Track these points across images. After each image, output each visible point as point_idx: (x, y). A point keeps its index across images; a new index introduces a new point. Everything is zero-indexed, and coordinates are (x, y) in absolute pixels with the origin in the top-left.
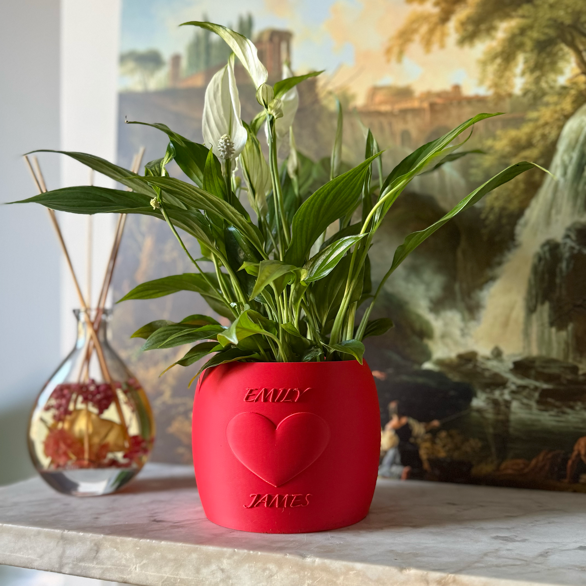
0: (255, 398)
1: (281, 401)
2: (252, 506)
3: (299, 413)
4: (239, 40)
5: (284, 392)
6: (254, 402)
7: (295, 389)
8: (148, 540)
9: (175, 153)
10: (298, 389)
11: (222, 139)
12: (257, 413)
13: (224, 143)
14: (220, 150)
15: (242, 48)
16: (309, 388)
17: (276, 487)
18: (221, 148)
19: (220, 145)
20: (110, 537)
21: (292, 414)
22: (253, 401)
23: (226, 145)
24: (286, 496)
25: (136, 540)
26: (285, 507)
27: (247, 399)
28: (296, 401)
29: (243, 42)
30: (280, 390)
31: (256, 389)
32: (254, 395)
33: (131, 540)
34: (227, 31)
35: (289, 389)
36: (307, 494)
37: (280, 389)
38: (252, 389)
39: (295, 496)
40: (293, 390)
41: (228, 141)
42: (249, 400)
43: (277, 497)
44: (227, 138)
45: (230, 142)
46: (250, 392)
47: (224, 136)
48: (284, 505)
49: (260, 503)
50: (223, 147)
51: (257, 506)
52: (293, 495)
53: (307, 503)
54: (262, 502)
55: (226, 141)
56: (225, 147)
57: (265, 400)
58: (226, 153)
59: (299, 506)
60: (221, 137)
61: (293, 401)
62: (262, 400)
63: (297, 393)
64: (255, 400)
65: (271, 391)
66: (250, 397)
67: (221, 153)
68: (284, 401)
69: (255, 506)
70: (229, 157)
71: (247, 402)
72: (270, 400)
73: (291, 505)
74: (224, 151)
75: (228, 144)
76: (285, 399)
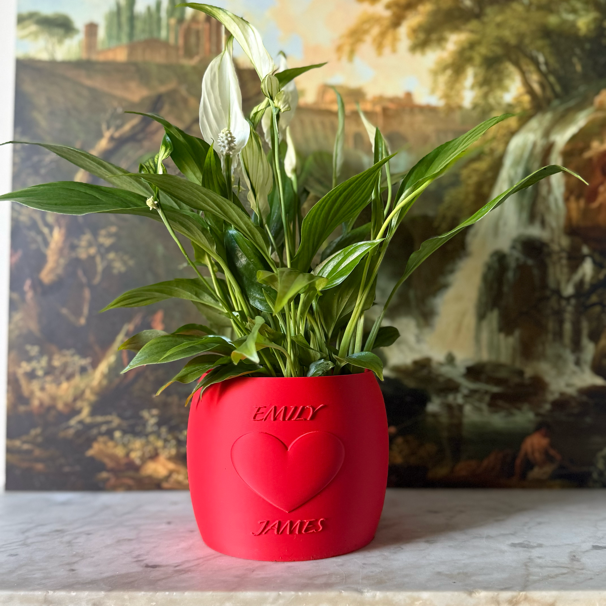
1: (293, 420)
2: (261, 533)
3: (312, 432)
4: (241, 25)
5: (296, 409)
6: (263, 421)
7: (307, 406)
8: (167, 593)
9: (172, 147)
10: (311, 406)
11: (223, 133)
12: (266, 433)
13: (225, 138)
14: (220, 146)
15: (245, 34)
16: (322, 405)
17: (287, 512)
18: (221, 143)
19: (220, 140)
20: (114, 594)
21: (305, 433)
22: (262, 419)
23: (227, 139)
25: (150, 594)
26: (297, 533)
27: (254, 418)
28: (308, 419)
29: (246, 27)
30: (292, 408)
31: (265, 407)
32: (263, 413)
33: (144, 595)
34: (228, 14)
35: (302, 407)
36: (320, 519)
37: (291, 407)
38: (261, 407)
40: (306, 408)
41: (229, 135)
42: (257, 419)
43: (288, 524)
44: (228, 132)
45: (231, 137)
46: (258, 411)
47: (225, 130)
48: (295, 532)
49: (269, 530)
50: (223, 142)
51: (265, 533)
52: (305, 521)
53: (320, 528)
54: (272, 529)
55: (227, 135)
56: (226, 142)
57: (275, 419)
58: (227, 148)
59: (311, 531)
60: (222, 131)
61: (306, 419)
62: (272, 419)
63: (310, 410)
64: (263, 418)
65: (282, 409)
66: (258, 415)
67: (222, 149)
68: (296, 420)
69: (263, 533)
70: (231, 153)
71: (255, 421)
72: (281, 419)
73: (303, 532)
74: (224, 147)
75: (230, 139)
76: (297, 418)
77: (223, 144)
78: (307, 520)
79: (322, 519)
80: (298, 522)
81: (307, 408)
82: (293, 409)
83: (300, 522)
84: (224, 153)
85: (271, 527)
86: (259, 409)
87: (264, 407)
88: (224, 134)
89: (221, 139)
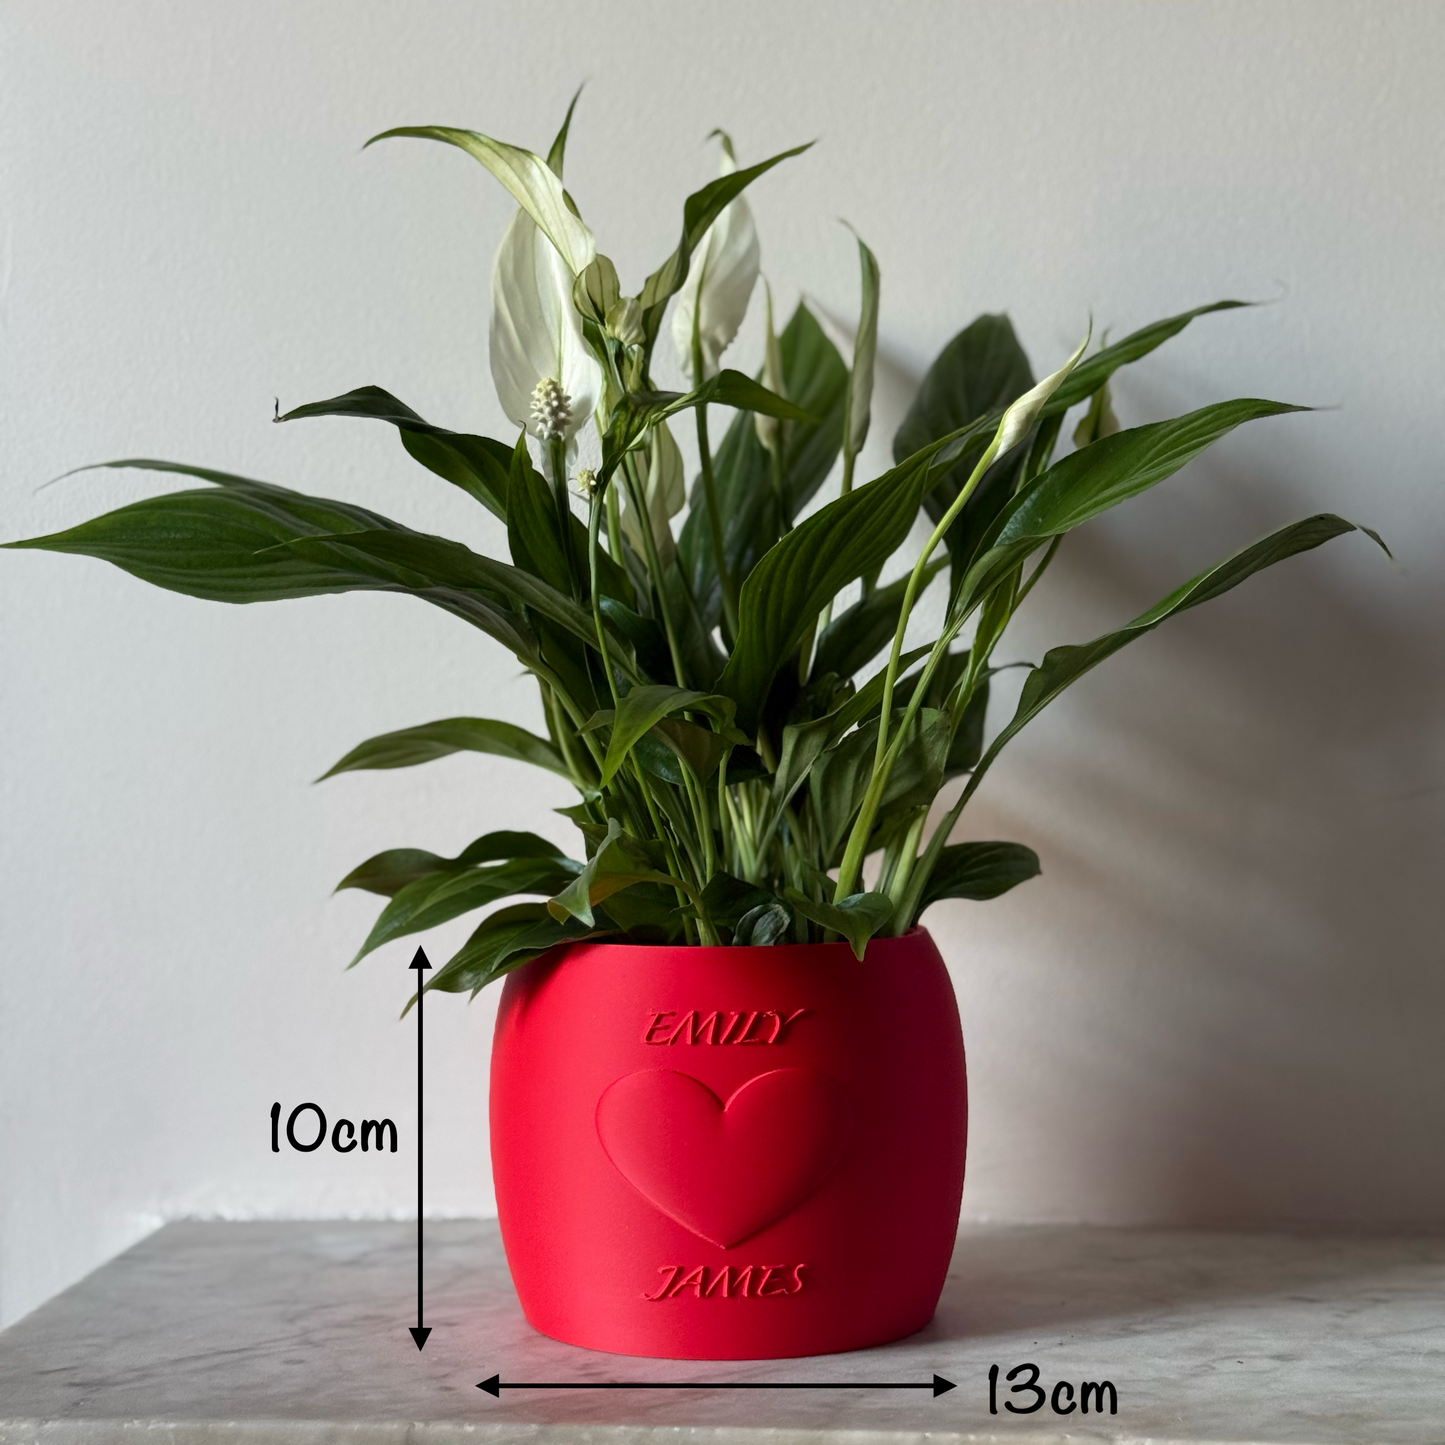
0: (669, 1035)
1: (735, 1042)
3: (779, 1070)
5: (742, 1019)
6: (669, 1045)
7: (769, 1012)
10: (776, 1012)
11: (540, 390)
12: (675, 1072)
13: (544, 401)
14: (536, 418)
16: (802, 1009)
17: (723, 1248)
19: (535, 405)
21: (762, 1074)
22: (667, 1042)
23: (548, 404)
27: (649, 1037)
28: (770, 1042)
30: (733, 1015)
32: (667, 1027)
35: (755, 1013)
37: (732, 1013)
38: (663, 1013)
40: (764, 1016)
41: (553, 395)
42: (654, 1041)
43: (725, 1273)
44: (550, 387)
45: (559, 398)
46: (658, 1021)
47: (543, 384)
49: (683, 1287)
50: (541, 411)
51: (675, 1295)
52: (764, 1268)
54: (690, 1285)
55: (548, 394)
56: (547, 410)
57: (695, 1040)
58: (550, 424)
60: (538, 386)
61: (764, 1042)
62: (689, 1042)
63: (774, 1021)
64: (670, 1039)
65: (710, 1016)
66: (656, 1033)
67: (541, 426)
68: (743, 1043)
69: (671, 1295)
70: (560, 433)
71: (651, 1045)
72: (710, 1041)
74: (544, 421)
75: (555, 403)
76: (746, 1037)
77: (541, 416)
79: (801, 1266)
80: (748, 1270)
81: (768, 1015)
82: (735, 1018)
83: (751, 1270)
84: (546, 434)
85: (688, 1281)
86: (660, 1017)
87: (670, 1012)
88: (542, 394)
89: (538, 403)
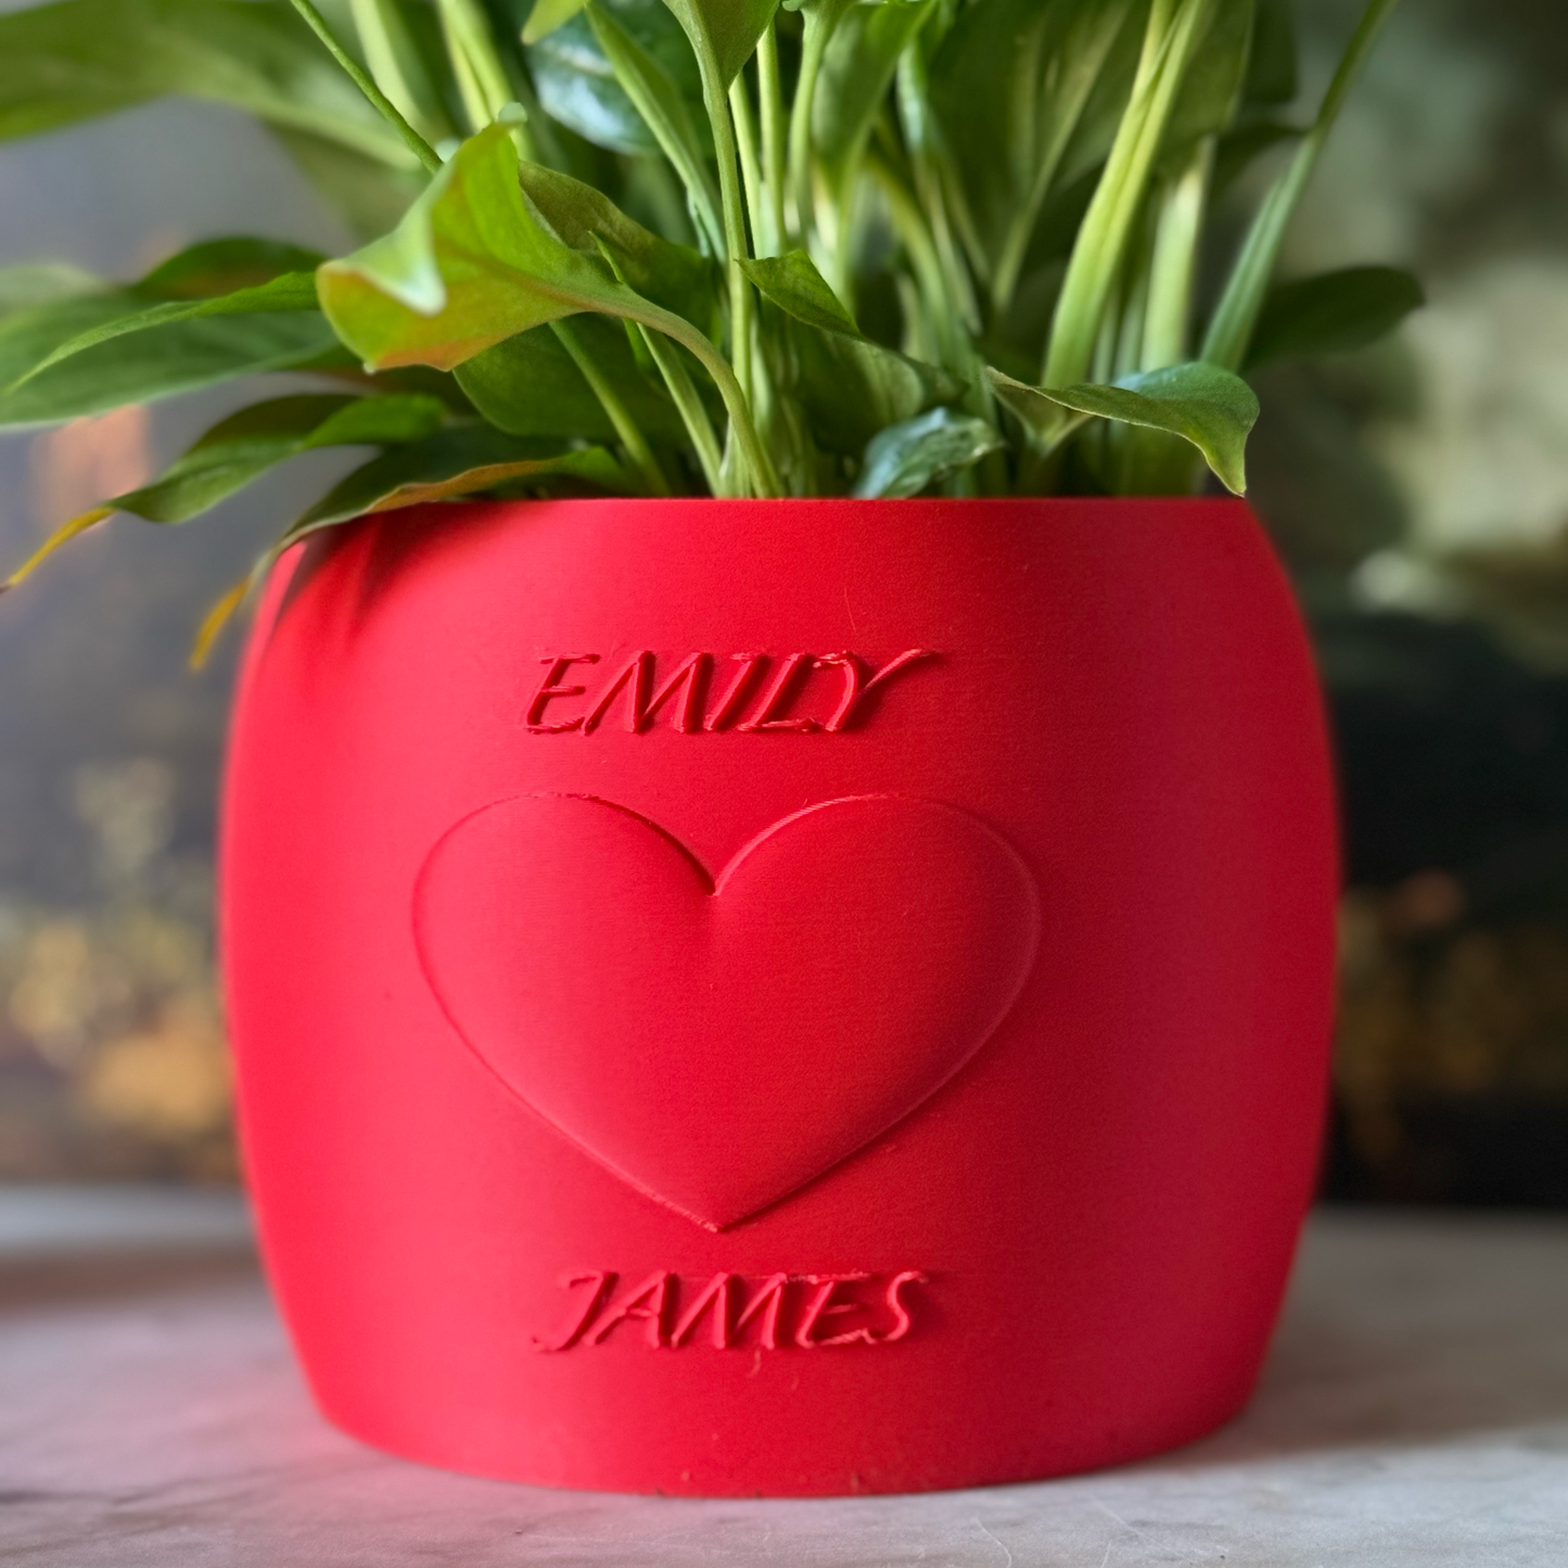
0: (583, 710)
1: (743, 727)
2: (574, 1342)
3: (851, 798)
5: (762, 669)
6: (582, 732)
7: (829, 657)
10: (849, 657)
12: (595, 798)
16: (914, 651)
17: (714, 1230)
21: (808, 805)
22: (576, 725)
24: (775, 1283)
26: (770, 1345)
27: (535, 716)
28: (831, 727)
30: (738, 664)
31: (594, 659)
32: (579, 691)
35: (794, 657)
36: (899, 1273)
37: (737, 657)
38: (570, 656)
39: (826, 1283)
40: (818, 664)
42: (547, 721)
43: (718, 1290)
46: (555, 677)
48: (759, 1335)
53: (895, 1322)
57: (645, 724)
59: (849, 1337)
61: (816, 728)
62: (629, 721)
63: (843, 676)
64: (583, 719)
65: (684, 666)
66: (553, 703)
68: (758, 730)
71: (538, 732)
72: (678, 721)
73: (802, 1337)
76: (767, 718)
78: (825, 1277)
81: (826, 665)
82: (744, 669)
86: (562, 667)
87: (587, 656)
